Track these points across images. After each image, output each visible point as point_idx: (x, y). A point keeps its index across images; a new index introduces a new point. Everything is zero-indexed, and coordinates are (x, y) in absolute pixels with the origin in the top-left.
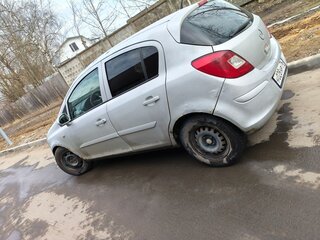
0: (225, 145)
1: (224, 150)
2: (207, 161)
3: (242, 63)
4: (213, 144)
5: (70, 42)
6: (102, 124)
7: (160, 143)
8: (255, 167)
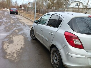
3: (80, 44)
4: (56, 60)
5: (77, 3)
6: (41, 30)
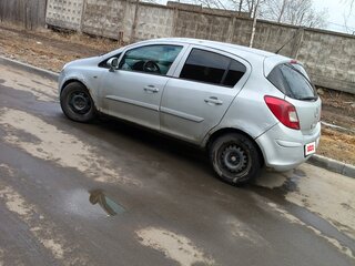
0: (243, 169)
1: (240, 172)
2: (220, 173)
3: (295, 120)
6: (152, 90)
7: (191, 138)
8: (255, 196)
